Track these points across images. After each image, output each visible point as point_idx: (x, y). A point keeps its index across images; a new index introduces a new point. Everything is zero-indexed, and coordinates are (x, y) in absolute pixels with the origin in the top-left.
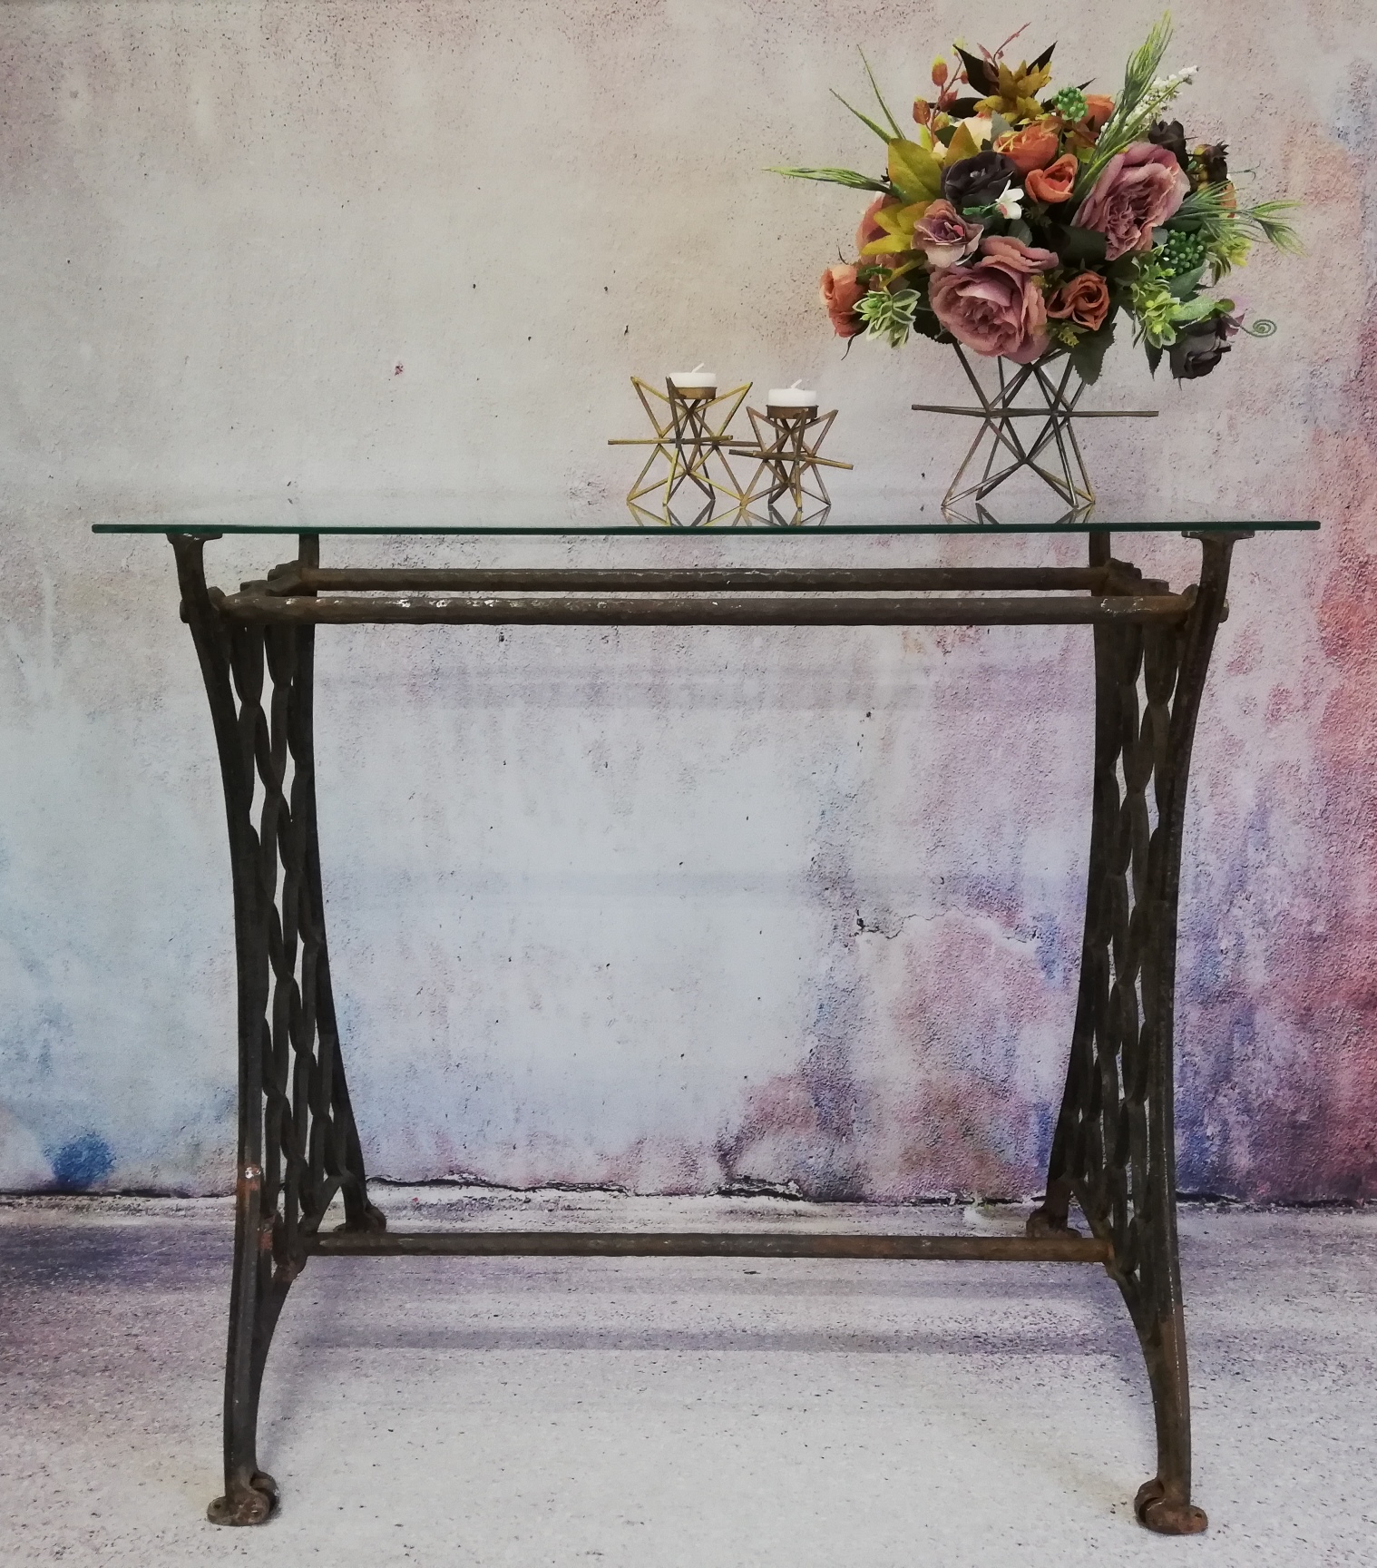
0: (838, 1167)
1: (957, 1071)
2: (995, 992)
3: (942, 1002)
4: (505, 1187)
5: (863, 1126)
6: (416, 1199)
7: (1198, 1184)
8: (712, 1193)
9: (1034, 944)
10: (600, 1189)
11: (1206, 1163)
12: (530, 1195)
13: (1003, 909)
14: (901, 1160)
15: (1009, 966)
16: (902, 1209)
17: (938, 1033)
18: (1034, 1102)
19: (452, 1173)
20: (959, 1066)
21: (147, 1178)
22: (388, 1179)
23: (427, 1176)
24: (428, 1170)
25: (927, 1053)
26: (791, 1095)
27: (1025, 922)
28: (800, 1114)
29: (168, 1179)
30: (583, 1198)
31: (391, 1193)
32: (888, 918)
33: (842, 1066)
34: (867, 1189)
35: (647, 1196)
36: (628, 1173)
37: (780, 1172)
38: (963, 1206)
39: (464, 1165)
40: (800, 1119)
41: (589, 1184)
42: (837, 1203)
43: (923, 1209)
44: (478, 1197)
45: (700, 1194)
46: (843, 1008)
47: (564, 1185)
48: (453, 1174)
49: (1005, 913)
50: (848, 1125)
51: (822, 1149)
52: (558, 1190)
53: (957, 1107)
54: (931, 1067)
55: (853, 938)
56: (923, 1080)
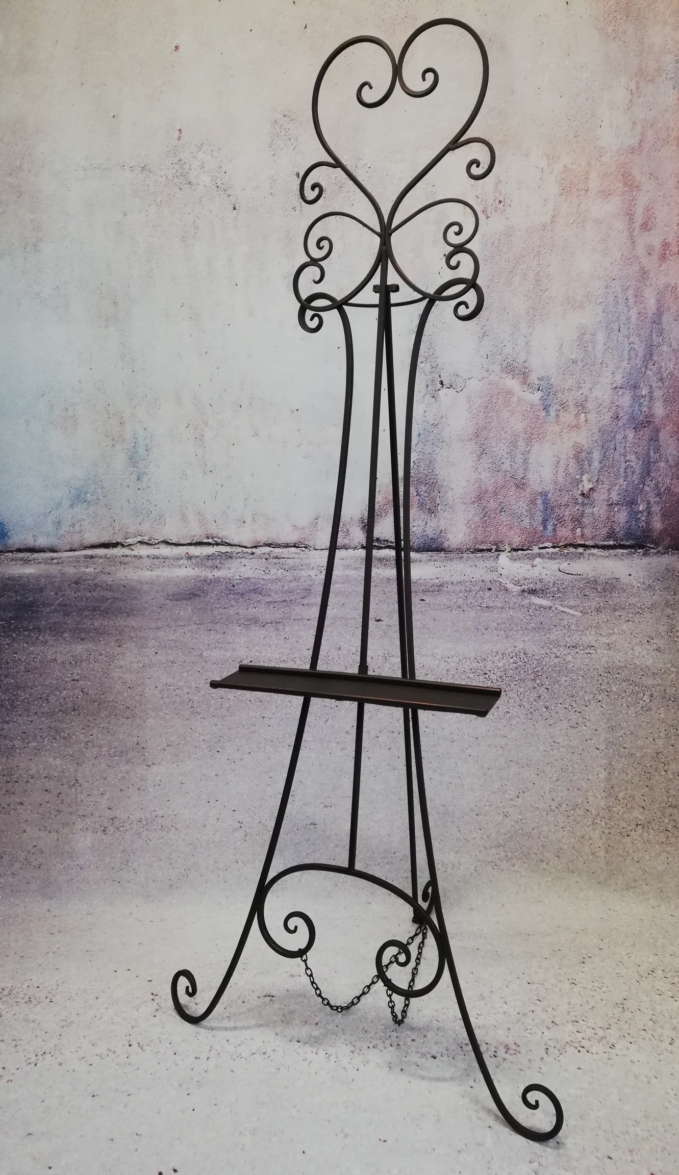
0: (430, 533)
1: (497, 473)
2: (517, 424)
3: (488, 431)
4: (239, 546)
5: (444, 508)
6: (187, 553)
7: (635, 539)
8: (358, 548)
9: (539, 394)
10: (294, 546)
11: (639, 527)
12: (254, 550)
13: (521, 373)
14: (466, 527)
15: (525, 408)
16: (465, 555)
17: (486, 450)
18: (540, 490)
19: (208, 538)
20: (497, 469)
21: (30, 542)
22: (171, 542)
23: (193, 540)
24: (194, 536)
25: (480, 462)
27: (533, 381)
29: (42, 542)
30: (284, 551)
31: (173, 550)
32: (457, 380)
34: (446, 545)
35: (321, 550)
36: (310, 537)
38: (499, 553)
39: (215, 533)
41: (288, 544)
42: (429, 552)
43: (477, 555)
44: (224, 551)
45: (351, 548)
46: (432, 436)
47: (273, 544)
49: (522, 376)
52: (270, 547)
53: (496, 495)
54: (481, 471)
55: (437, 392)
56: (477, 479)
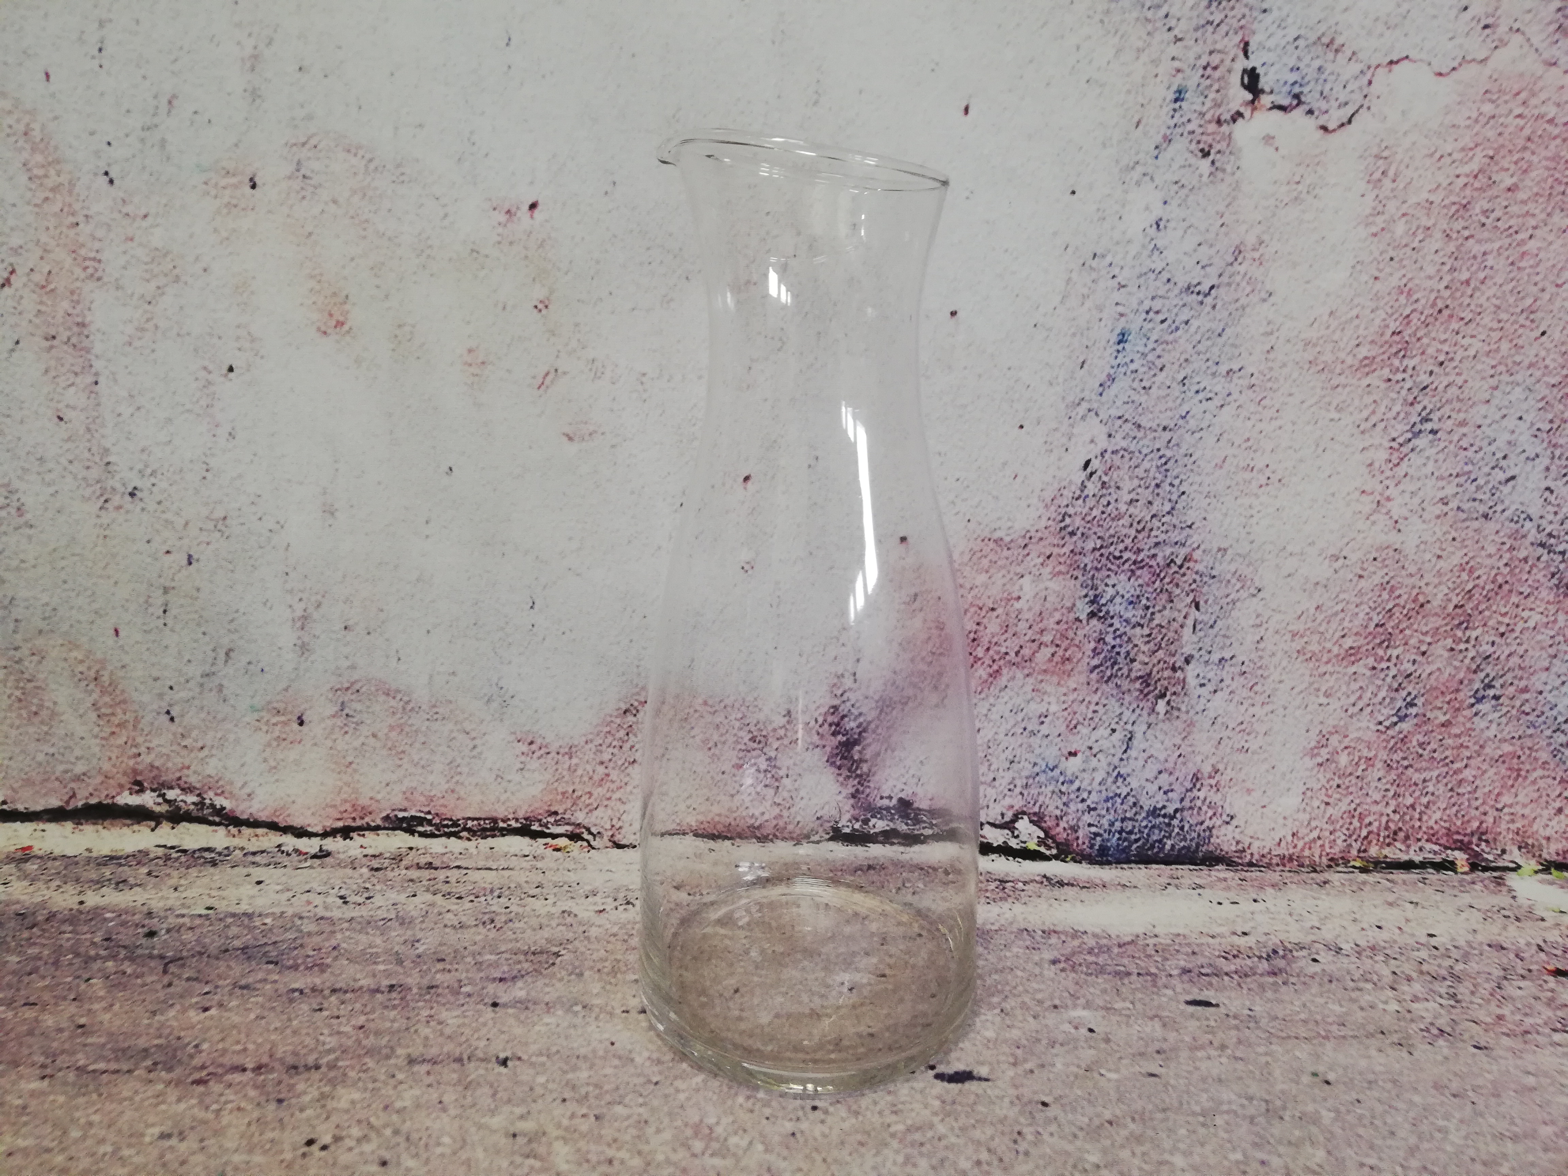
1: (1476, 524)
4: (273, 826)
5: (1211, 673)
8: (815, 837)
10: (524, 831)
12: (331, 844)
14: (1308, 763)
17: (1433, 417)
19: (139, 787)
23: (74, 796)
24: (78, 779)
25: (1400, 471)
26: (1028, 588)
28: (1047, 638)
30: (474, 853)
32: (1329, 67)
33: (1167, 507)
36: (598, 792)
37: (992, 794)
39: (171, 768)
40: (1046, 652)
41: (494, 820)
46: (1184, 341)
47: (429, 822)
48: (142, 791)
50: (1174, 669)
51: (1103, 732)
52: (412, 832)
53: (1466, 623)
54: (1405, 512)
55: (1225, 128)
56: (1381, 549)
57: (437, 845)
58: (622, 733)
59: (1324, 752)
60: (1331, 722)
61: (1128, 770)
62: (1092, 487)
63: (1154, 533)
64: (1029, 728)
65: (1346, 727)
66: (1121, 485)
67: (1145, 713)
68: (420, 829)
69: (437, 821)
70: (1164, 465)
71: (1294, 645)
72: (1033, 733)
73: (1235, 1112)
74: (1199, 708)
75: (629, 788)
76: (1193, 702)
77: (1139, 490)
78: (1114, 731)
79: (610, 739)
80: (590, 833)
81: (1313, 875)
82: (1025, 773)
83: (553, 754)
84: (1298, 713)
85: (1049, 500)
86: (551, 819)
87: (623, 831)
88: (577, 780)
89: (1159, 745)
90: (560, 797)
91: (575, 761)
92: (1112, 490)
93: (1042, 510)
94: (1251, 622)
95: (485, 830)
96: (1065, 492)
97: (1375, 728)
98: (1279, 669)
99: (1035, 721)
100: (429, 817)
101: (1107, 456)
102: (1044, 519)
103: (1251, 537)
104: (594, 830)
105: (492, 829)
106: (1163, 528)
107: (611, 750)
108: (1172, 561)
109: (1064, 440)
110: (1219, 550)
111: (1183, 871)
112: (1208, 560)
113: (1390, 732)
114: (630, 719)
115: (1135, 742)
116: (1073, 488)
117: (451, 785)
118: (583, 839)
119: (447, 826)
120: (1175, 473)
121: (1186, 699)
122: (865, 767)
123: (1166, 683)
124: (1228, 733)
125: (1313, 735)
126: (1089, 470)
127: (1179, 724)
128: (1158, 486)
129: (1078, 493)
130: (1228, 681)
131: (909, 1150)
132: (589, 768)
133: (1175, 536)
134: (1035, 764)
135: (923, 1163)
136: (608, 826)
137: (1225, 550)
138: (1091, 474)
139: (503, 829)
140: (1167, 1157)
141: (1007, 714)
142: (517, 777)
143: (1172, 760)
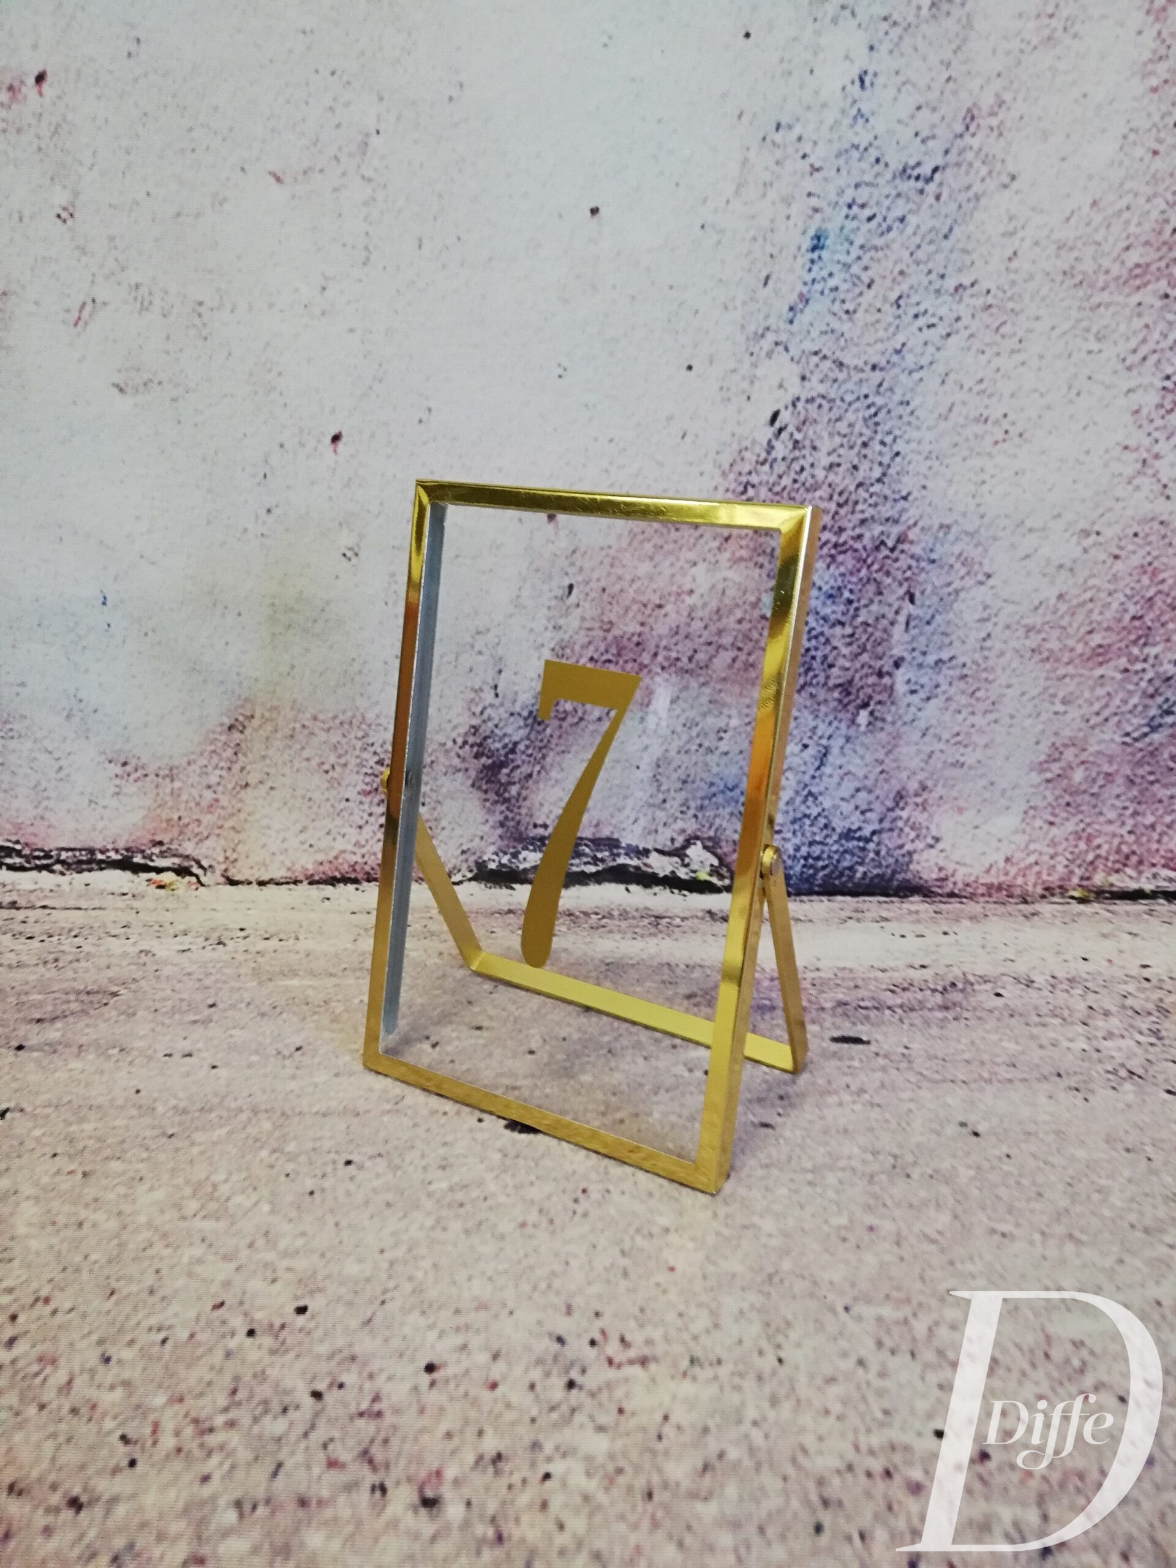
26: (702, 579)
28: (727, 640)
33: (876, 472)
37: (661, 815)
40: (726, 657)
50: (880, 675)
57: (26, 880)
58: (229, 752)
59: (1056, 768)
60: (1067, 732)
61: (822, 789)
62: (781, 449)
63: (860, 507)
64: (706, 744)
65: (1085, 739)
66: (818, 443)
67: (843, 726)
68: (9, 861)
69: (27, 851)
70: (873, 420)
71: (1028, 643)
72: (710, 750)
73: (853, 1170)
74: (908, 718)
75: (243, 816)
76: (901, 711)
77: (841, 451)
78: (806, 746)
79: (215, 760)
80: (201, 867)
81: (1022, 907)
82: (700, 794)
83: (152, 777)
84: (1028, 722)
85: (726, 466)
86: (156, 850)
87: (238, 864)
88: (183, 806)
89: (857, 761)
90: (164, 825)
91: (177, 784)
92: (806, 452)
93: (718, 480)
94: (977, 616)
95: (80, 862)
96: (747, 455)
97: (1118, 739)
98: (1008, 672)
99: (713, 736)
100: (18, 847)
101: (800, 405)
102: (721, 490)
103: (982, 510)
104: (205, 863)
105: (89, 862)
106: (871, 501)
107: (218, 772)
108: (883, 543)
109: (745, 385)
110: (941, 527)
111: (872, 905)
112: (927, 540)
113: (1139, 745)
114: (236, 736)
115: (830, 758)
116: (757, 449)
117: (40, 811)
118: (192, 874)
119: (38, 858)
120: (887, 428)
121: (893, 709)
122: (514, 790)
123: (869, 691)
124: (941, 746)
125: (1044, 747)
126: (777, 425)
127: (882, 736)
128: (865, 445)
129: (763, 455)
130: (944, 687)
131: (445, 1212)
132: (195, 793)
133: (886, 510)
134: (712, 784)
135: (456, 1226)
136: (221, 859)
137: (949, 527)
138: (780, 430)
139: (101, 861)
140: (756, 1219)
141: (679, 729)
142: (113, 803)
143: (872, 777)
